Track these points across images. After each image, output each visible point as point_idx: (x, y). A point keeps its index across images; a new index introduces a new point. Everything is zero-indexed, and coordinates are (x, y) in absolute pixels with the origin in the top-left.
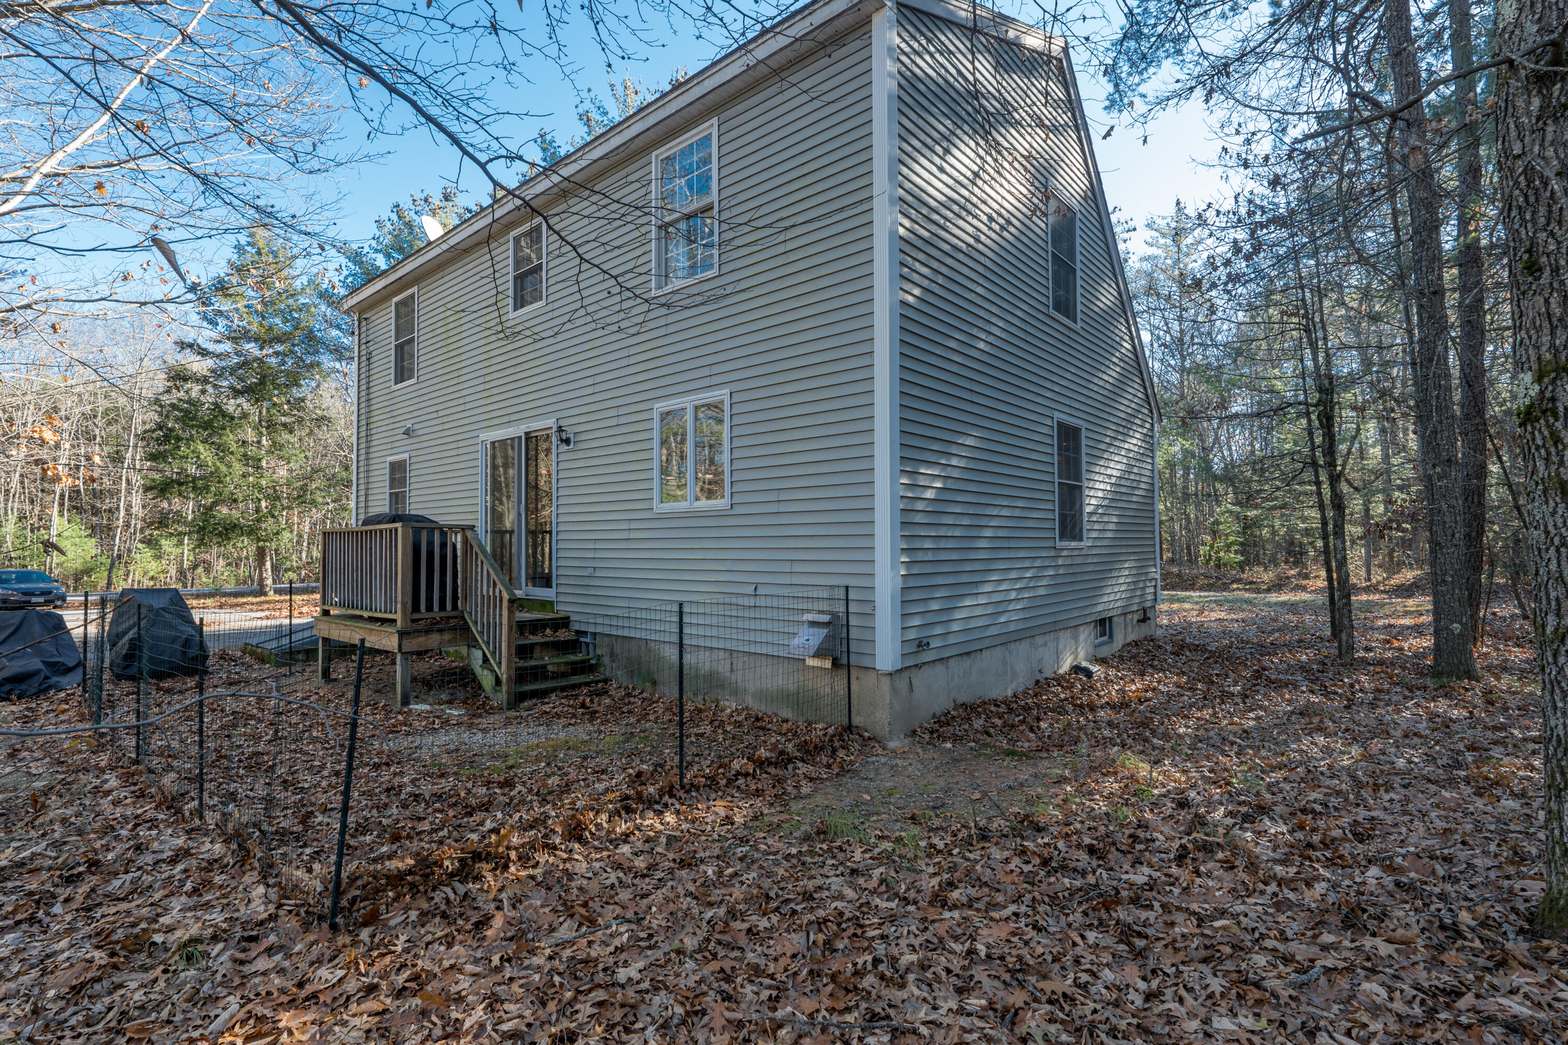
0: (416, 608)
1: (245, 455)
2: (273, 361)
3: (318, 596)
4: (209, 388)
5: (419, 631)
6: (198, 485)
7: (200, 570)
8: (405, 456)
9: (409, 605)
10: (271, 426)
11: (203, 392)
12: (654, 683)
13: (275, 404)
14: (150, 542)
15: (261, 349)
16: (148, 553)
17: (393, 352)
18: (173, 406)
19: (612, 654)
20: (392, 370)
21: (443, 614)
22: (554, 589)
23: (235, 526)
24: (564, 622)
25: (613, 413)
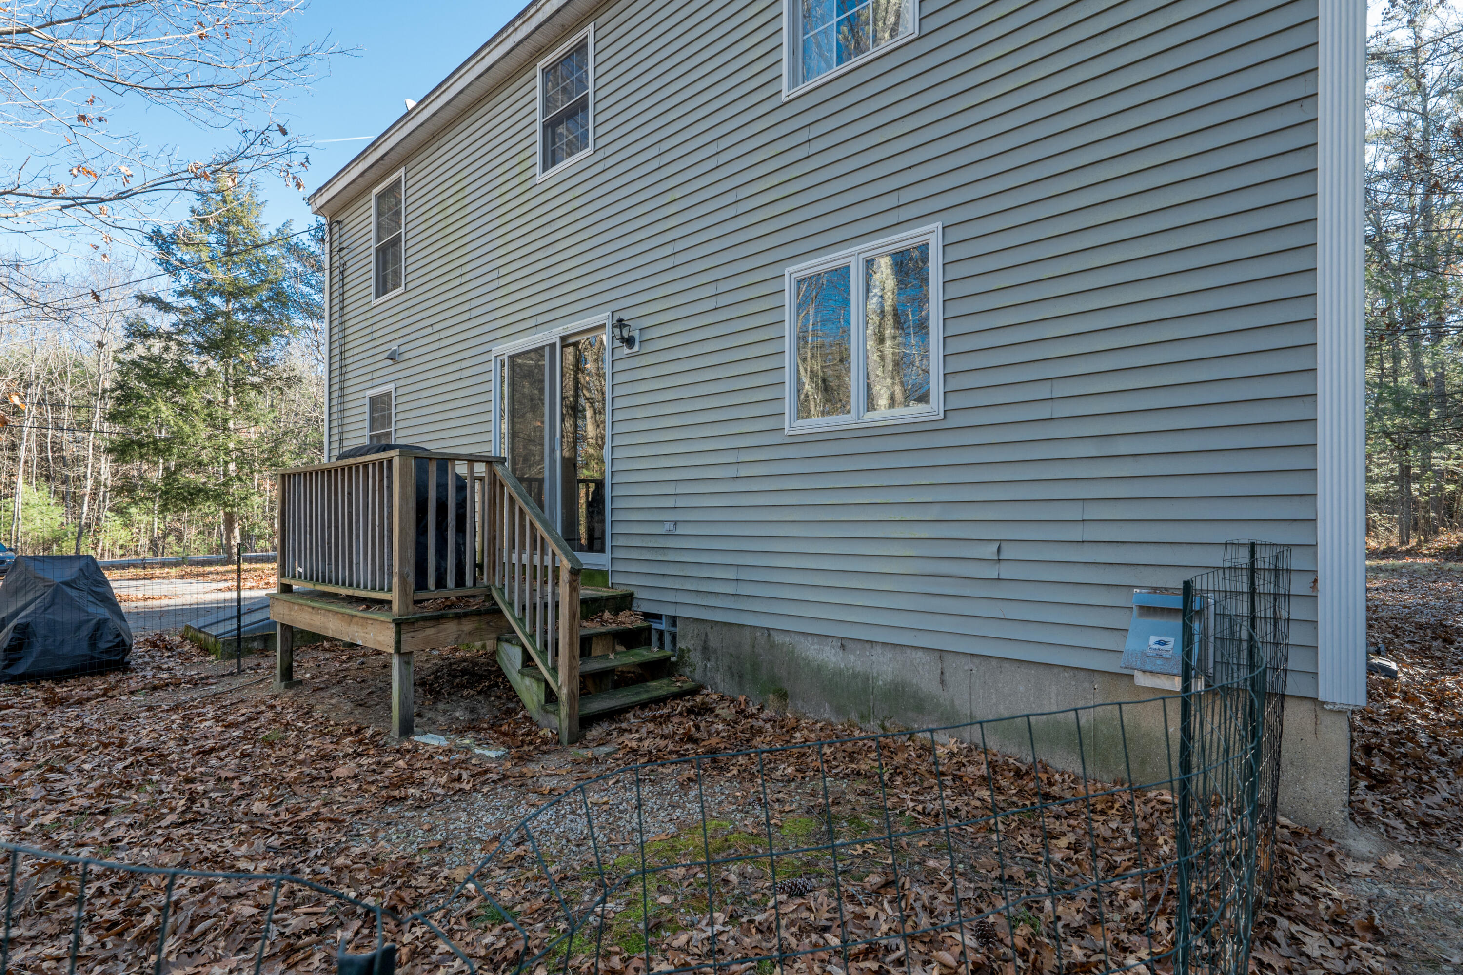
0: (421, 583)
1: (209, 415)
2: (241, 317)
3: (275, 566)
4: (173, 346)
5: (425, 619)
6: (161, 449)
7: (171, 539)
8: (390, 387)
9: (411, 579)
10: (239, 385)
11: (167, 349)
12: (783, 695)
13: (242, 362)
14: (120, 511)
15: (228, 302)
16: (118, 521)
17: (373, 258)
18: (133, 363)
19: (705, 649)
20: (373, 281)
21: (461, 592)
22: (608, 554)
23: (200, 490)
24: (624, 602)
25: (710, 290)
